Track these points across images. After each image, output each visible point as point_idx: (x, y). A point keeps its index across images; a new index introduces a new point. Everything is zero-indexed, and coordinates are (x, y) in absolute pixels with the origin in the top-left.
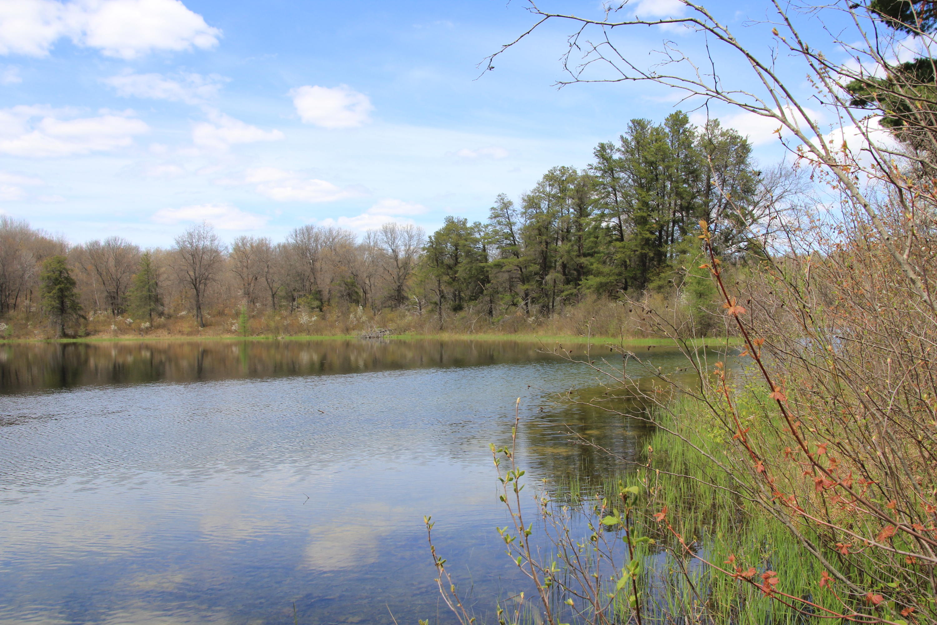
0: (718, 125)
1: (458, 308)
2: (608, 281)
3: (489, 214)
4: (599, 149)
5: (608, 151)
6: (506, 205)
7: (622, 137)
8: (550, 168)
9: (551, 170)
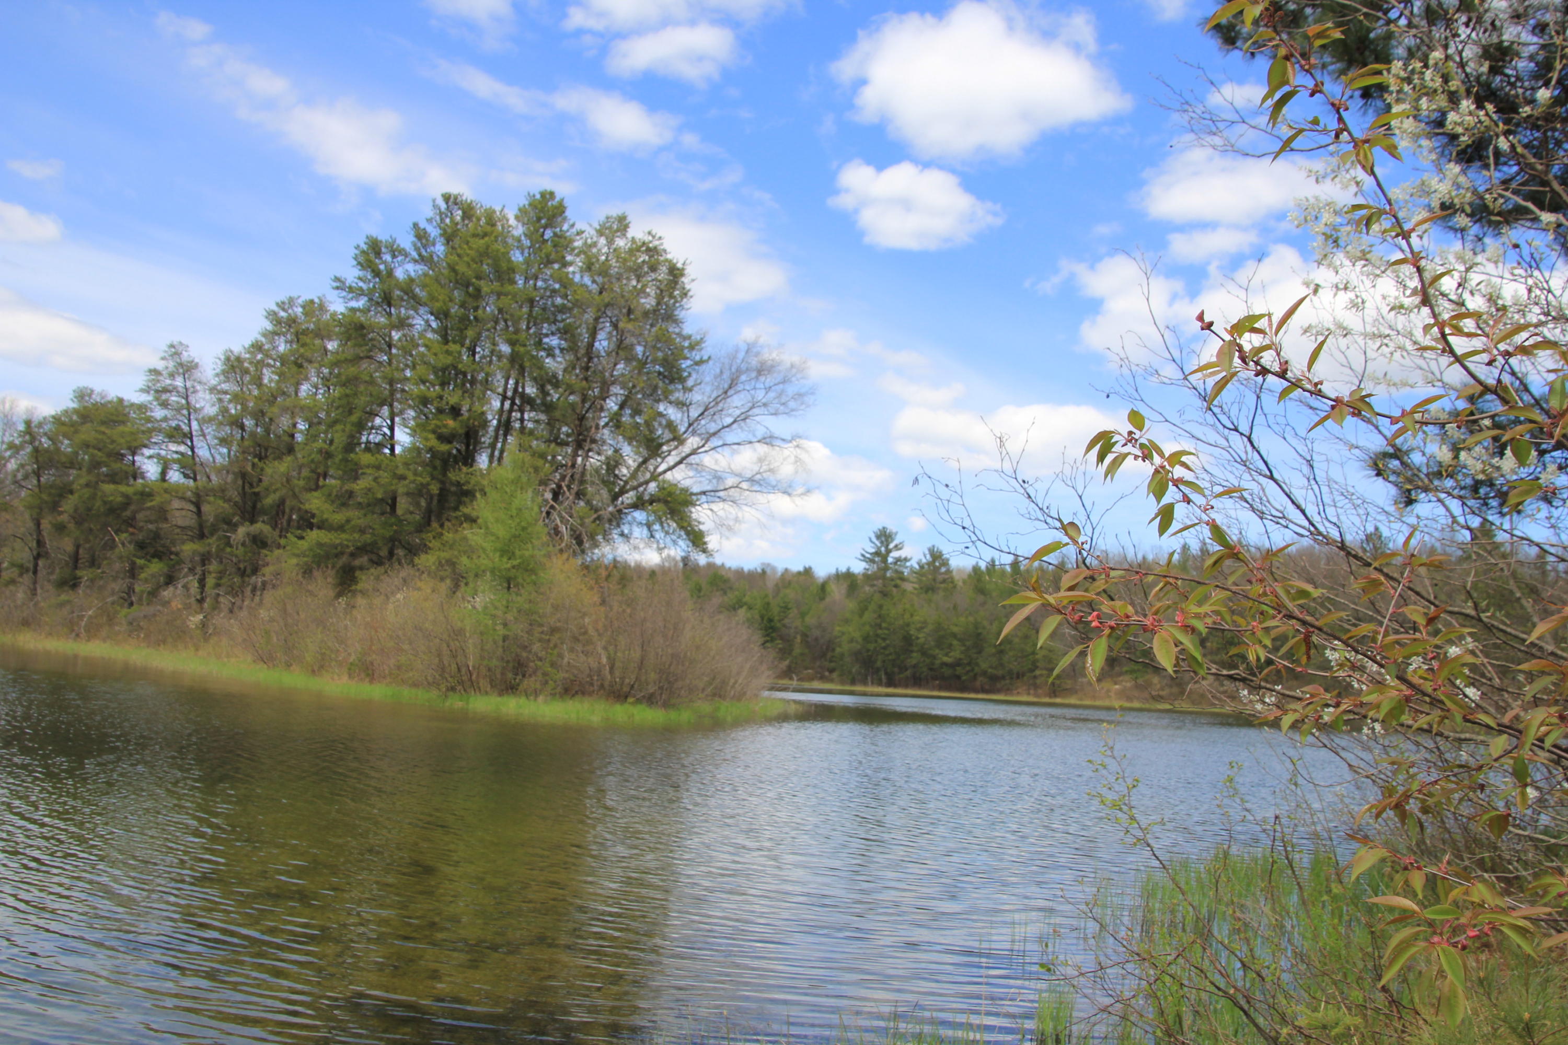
0: (626, 227)
1: (70, 583)
2: (338, 541)
3: (141, 380)
4: (365, 247)
5: (387, 257)
6: (187, 369)
7: (416, 225)
8: (283, 297)
9: (283, 303)
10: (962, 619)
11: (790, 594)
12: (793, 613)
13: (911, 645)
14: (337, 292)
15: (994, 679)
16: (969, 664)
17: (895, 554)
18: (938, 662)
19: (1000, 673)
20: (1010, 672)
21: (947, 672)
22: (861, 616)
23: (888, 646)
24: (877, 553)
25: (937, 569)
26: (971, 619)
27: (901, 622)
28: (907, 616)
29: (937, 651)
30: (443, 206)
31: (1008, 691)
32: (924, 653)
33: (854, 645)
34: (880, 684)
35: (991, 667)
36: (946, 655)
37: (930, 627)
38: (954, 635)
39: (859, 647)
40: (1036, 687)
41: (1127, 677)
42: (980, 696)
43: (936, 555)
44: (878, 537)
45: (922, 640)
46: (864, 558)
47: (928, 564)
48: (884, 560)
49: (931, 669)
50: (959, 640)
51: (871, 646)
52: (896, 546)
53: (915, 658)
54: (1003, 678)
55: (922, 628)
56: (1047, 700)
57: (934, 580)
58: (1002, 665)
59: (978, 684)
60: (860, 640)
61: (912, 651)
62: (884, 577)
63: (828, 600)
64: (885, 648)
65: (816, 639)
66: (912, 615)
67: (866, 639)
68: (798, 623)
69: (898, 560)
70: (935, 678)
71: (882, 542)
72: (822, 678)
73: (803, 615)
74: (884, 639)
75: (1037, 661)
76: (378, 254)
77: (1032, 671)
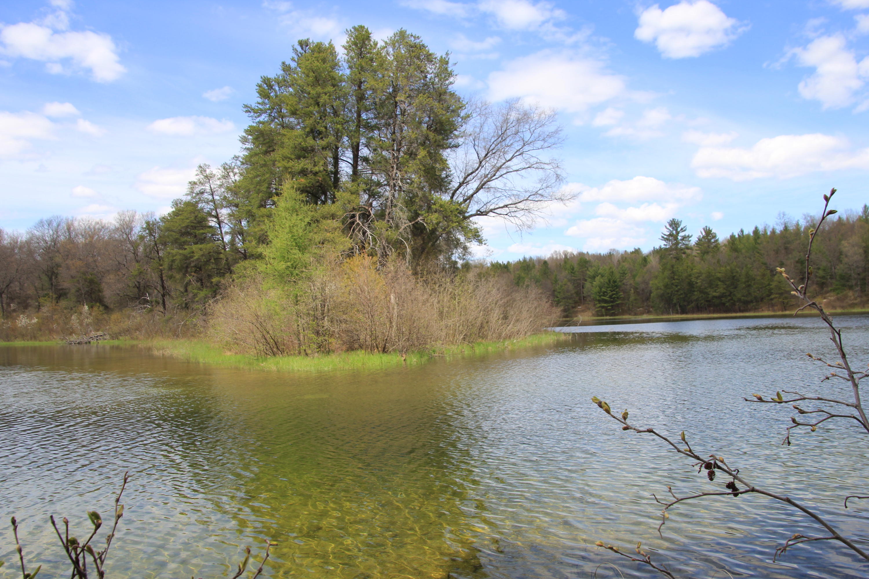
6: (210, 178)
10: (723, 269)
11: (626, 265)
12: (628, 275)
13: (693, 287)
14: (247, 114)
15: (746, 303)
16: (729, 295)
17: (682, 234)
18: (710, 296)
19: (749, 299)
20: (755, 297)
21: (717, 301)
22: (663, 273)
23: (679, 289)
24: (671, 235)
25: (709, 241)
26: (728, 268)
27: (686, 275)
28: (689, 270)
29: (709, 290)
30: (299, 49)
31: (755, 309)
32: (701, 292)
33: (659, 291)
34: (677, 313)
35: (743, 296)
36: (715, 291)
37: (704, 276)
38: (719, 279)
39: (662, 292)
40: (773, 305)
41: (832, 294)
42: (738, 314)
43: (708, 232)
44: (670, 225)
45: (699, 284)
46: (664, 239)
47: (703, 237)
48: (676, 238)
49: (707, 301)
50: (722, 281)
51: (669, 291)
52: (682, 229)
53: (696, 295)
54: (752, 302)
55: (699, 276)
56: (780, 313)
57: (709, 246)
58: (750, 294)
59: (737, 307)
60: (662, 288)
61: (694, 291)
62: (676, 249)
63: (649, 266)
64: (677, 291)
65: (643, 290)
66: (692, 270)
67: (666, 286)
68: (631, 282)
69: (684, 238)
70: (709, 306)
71: (673, 228)
72: (649, 312)
73: (634, 277)
74: (676, 286)
75: (771, 289)
76: (271, 87)
77: (769, 296)
